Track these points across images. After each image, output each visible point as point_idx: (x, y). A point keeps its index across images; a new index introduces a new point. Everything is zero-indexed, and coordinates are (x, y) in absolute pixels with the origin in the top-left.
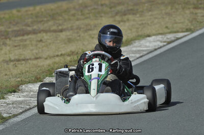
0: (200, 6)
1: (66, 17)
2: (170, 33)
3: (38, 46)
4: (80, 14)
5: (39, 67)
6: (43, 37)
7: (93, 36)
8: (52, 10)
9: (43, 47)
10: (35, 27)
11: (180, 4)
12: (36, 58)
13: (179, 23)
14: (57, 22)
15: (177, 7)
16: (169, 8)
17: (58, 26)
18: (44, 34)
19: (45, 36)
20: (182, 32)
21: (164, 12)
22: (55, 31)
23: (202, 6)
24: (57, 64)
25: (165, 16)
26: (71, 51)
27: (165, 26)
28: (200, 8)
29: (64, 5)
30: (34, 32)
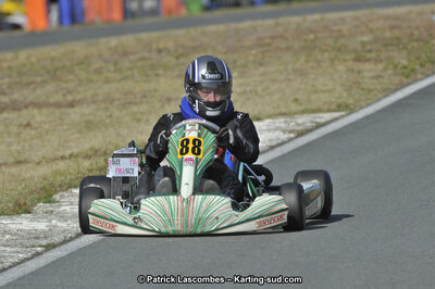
0: (369, 56)
1: (83, 75)
2: (303, 112)
3: (22, 136)
4: (112, 68)
5: (23, 180)
6: (33, 117)
7: (139, 116)
8: (53, 59)
9: (32, 139)
10: (16, 96)
11: (326, 51)
12: (19, 163)
13: (324, 92)
14: (64, 85)
15: (319, 57)
16: (303, 59)
17: (64, 95)
18: (36, 111)
19: (37, 116)
20: (329, 111)
21: (290, 67)
22: (58, 105)
23: (374, 55)
24: (61, 174)
25: (292, 77)
26: (91, 149)
27: (292, 98)
28: (368, 60)
29: (79, 49)
30: (15, 107)
